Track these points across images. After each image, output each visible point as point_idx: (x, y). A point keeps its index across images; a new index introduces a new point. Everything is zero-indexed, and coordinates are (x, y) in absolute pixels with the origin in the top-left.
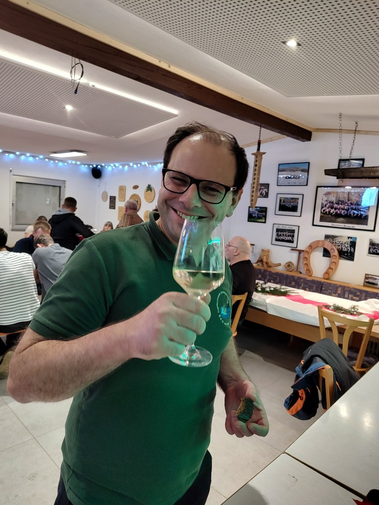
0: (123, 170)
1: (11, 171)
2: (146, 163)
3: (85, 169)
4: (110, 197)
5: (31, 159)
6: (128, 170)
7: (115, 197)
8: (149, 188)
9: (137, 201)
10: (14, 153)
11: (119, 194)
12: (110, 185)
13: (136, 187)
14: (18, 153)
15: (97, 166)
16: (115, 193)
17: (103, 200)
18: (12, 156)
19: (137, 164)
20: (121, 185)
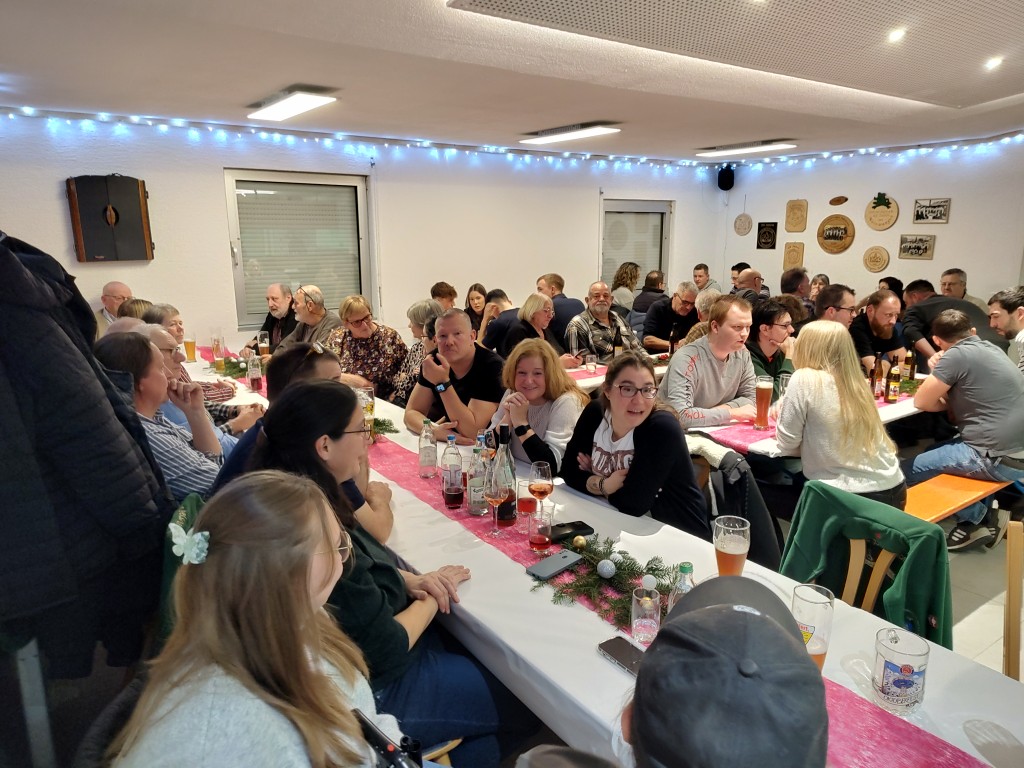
0: (798, 169)
1: (601, 193)
2: (872, 150)
3: (702, 173)
4: (760, 224)
5: (628, 166)
6: (815, 166)
7: (776, 224)
8: (882, 200)
9: (845, 229)
10: (604, 157)
11: (788, 217)
12: (759, 200)
13: (839, 201)
14: (611, 157)
15: (729, 166)
16: (779, 217)
17: (738, 233)
18: (602, 164)
19: (846, 153)
20: (794, 198)
